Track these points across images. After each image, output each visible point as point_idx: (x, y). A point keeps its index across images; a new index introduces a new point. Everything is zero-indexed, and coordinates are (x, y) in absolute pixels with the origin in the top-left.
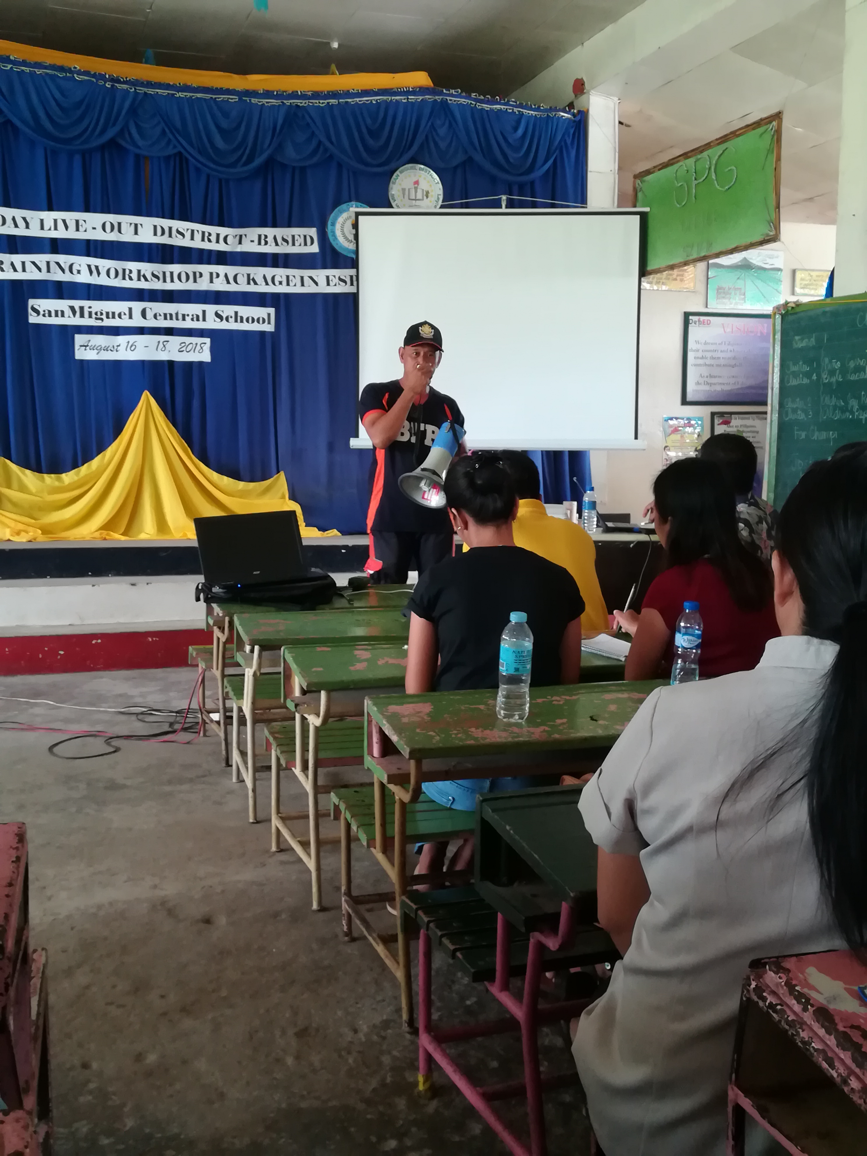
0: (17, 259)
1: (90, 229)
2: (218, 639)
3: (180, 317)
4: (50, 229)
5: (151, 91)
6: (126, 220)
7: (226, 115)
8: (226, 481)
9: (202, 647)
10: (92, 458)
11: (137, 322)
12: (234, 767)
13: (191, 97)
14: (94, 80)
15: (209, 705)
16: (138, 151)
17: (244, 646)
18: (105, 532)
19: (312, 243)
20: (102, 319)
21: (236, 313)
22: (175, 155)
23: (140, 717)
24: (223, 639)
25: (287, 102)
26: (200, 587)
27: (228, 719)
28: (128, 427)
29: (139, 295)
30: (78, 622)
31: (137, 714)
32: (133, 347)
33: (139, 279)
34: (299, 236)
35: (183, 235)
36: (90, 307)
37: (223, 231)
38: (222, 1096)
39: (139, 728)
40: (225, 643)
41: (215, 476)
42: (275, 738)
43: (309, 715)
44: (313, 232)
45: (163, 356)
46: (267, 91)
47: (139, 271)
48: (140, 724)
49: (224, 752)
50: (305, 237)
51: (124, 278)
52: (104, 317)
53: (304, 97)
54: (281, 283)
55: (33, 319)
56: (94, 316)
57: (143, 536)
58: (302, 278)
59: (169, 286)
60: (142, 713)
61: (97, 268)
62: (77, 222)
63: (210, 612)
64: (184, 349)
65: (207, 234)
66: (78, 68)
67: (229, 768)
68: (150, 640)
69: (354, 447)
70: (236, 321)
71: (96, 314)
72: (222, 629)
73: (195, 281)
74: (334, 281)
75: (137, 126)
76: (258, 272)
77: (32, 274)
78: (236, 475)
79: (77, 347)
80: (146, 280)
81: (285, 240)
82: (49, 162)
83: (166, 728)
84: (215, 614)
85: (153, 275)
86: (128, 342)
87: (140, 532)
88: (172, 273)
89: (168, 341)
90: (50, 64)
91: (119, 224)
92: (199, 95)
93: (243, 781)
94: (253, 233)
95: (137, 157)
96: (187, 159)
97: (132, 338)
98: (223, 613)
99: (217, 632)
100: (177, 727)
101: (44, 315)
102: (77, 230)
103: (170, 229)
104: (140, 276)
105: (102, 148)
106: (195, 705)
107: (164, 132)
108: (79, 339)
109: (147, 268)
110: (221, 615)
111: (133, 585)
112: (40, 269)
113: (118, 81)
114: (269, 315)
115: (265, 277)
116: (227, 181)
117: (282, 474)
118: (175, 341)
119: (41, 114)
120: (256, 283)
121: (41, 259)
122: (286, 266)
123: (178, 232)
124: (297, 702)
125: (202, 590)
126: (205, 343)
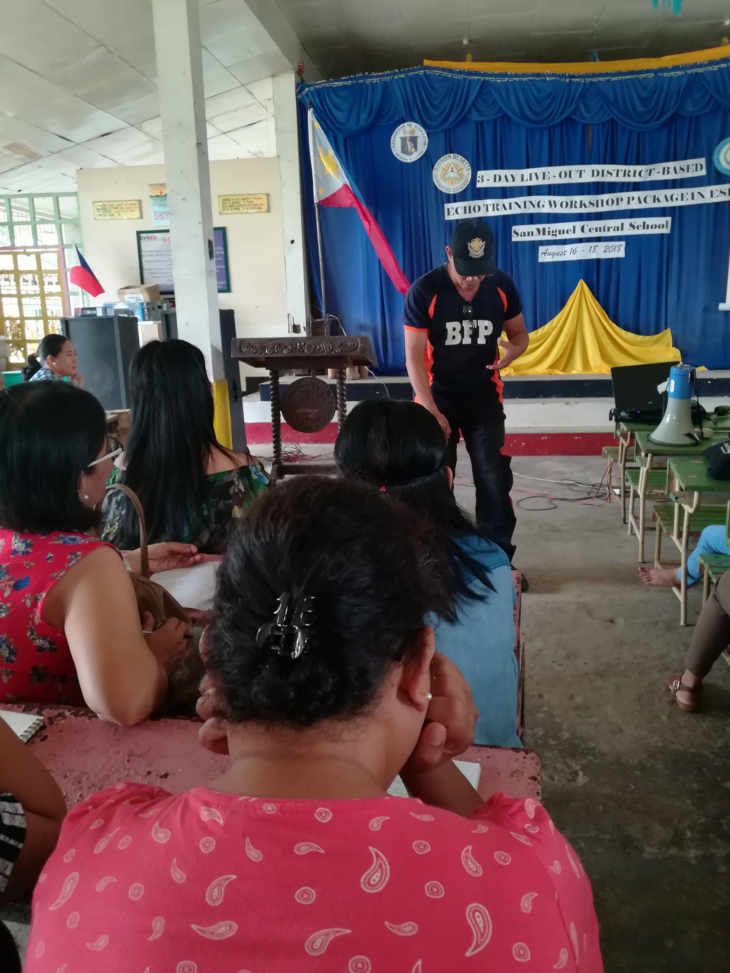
0: (506, 201)
1: (551, 178)
2: (623, 444)
3: (606, 229)
4: (527, 180)
5: (595, 80)
6: (574, 168)
7: (645, 88)
8: (630, 335)
9: (611, 447)
10: (545, 324)
11: (579, 234)
12: (629, 525)
13: (621, 79)
14: (558, 79)
15: (614, 484)
16: (584, 121)
17: (641, 452)
18: (551, 370)
19: (701, 168)
20: (556, 235)
21: (644, 223)
22: (609, 120)
23: (570, 487)
24: (626, 444)
25: (689, 72)
26: (612, 412)
27: (626, 493)
28: (568, 304)
29: (580, 217)
30: (533, 426)
31: (568, 485)
32: (574, 251)
33: (581, 207)
34: (693, 165)
35: (611, 174)
36: (549, 228)
37: (638, 168)
38: (621, 731)
39: (570, 494)
40: (627, 448)
41: (623, 332)
42: (660, 514)
43: (685, 504)
44: (702, 161)
45: (593, 256)
46: (675, 66)
47: (581, 202)
48: (568, 492)
49: (623, 515)
50: (697, 165)
51: (571, 207)
52: (557, 233)
53: (701, 66)
54: (677, 199)
55: (515, 239)
56: (551, 233)
57: (574, 372)
58: (693, 194)
59: (600, 209)
60: (571, 485)
61: (555, 202)
62: (544, 173)
63: (618, 427)
64: (608, 250)
65: (627, 172)
66: (549, 72)
67: (625, 525)
68: (576, 438)
69: (722, 310)
70: (644, 228)
71: (553, 232)
72: (625, 438)
73: (618, 204)
74: (716, 193)
75: (585, 106)
76: (661, 193)
77: (516, 211)
78: (637, 332)
79: (540, 254)
80: (585, 207)
81: (682, 169)
82: (529, 137)
83: (586, 495)
84: (621, 429)
85: (590, 203)
86: (572, 249)
87: (573, 369)
88: (602, 201)
89: (597, 246)
90: (532, 74)
91: (570, 172)
92: (627, 77)
93: (635, 534)
94: (659, 167)
95: (584, 126)
96: (617, 123)
97: (574, 246)
98: (627, 429)
99: (622, 440)
100: (592, 495)
101: (521, 236)
102: (544, 178)
103: (603, 171)
104: (582, 204)
105: (562, 123)
106: (605, 482)
107: (602, 107)
108: (542, 249)
109: (586, 199)
110: (625, 430)
111: (567, 404)
112: (520, 207)
113: (574, 77)
114: (667, 222)
115: (666, 197)
116: (643, 133)
117: (669, 330)
118: (602, 245)
119: (525, 106)
120: (659, 201)
121: (520, 200)
122: (681, 187)
123: (608, 172)
124: (677, 495)
125: (614, 414)
126: (622, 245)
